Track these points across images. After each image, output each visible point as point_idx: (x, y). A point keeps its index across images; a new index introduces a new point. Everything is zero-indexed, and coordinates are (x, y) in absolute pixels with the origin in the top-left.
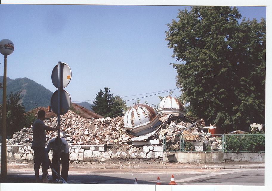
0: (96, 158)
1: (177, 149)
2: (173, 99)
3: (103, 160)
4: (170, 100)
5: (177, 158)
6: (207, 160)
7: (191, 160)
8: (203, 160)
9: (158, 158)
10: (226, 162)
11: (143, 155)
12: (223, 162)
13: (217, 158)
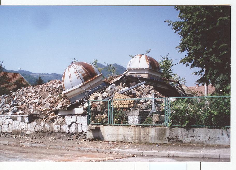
0: (22, 131)
1: (104, 121)
2: (143, 57)
3: (28, 133)
4: (139, 58)
5: (103, 134)
6: (142, 139)
7: (120, 138)
8: (136, 139)
9: (81, 133)
10: (170, 143)
11: (65, 128)
12: (165, 142)
13: (157, 136)
